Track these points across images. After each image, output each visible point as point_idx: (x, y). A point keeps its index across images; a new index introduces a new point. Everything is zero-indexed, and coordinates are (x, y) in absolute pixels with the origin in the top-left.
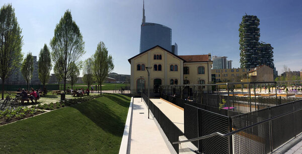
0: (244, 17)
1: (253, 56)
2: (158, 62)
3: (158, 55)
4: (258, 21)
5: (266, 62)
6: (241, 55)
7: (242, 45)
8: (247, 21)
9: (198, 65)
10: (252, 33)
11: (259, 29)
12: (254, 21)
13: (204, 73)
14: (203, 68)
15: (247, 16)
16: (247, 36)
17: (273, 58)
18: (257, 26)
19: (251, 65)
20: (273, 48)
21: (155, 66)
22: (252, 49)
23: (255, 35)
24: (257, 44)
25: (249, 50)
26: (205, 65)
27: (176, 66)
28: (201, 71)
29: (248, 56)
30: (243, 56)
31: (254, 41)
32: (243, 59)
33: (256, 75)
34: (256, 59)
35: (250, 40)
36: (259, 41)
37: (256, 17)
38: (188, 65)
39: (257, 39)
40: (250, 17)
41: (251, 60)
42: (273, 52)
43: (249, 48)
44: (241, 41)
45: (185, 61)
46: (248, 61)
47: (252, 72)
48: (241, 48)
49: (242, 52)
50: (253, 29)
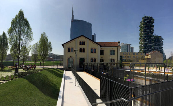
0: (143, 18)
1: (149, 44)
2: (82, 46)
3: (82, 42)
4: (153, 20)
5: (158, 49)
6: (140, 43)
7: (141, 36)
8: (145, 20)
9: (111, 49)
10: (148, 29)
11: (153, 26)
12: (150, 20)
13: (114, 54)
14: (114, 51)
15: (145, 17)
16: (145, 31)
17: (162, 46)
18: (152, 24)
19: (147, 50)
20: (163, 39)
21: (81, 49)
22: (148, 40)
23: (150, 30)
24: (151, 36)
25: (146, 40)
26: (115, 49)
27: (95, 49)
28: (112, 53)
29: (146, 44)
30: (141, 44)
31: (150, 34)
32: (141, 46)
33: (150, 57)
34: (151, 46)
35: (147, 33)
36: (153, 34)
37: (152, 18)
38: (103, 49)
39: (152, 33)
40: (148, 17)
41: (147, 47)
42: (163, 42)
43: (146, 39)
44: (141, 33)
45: (101, 46)
46: (145, 47)
47: (147, 55)
48: (140, 39)
49: (141, 41)
50: (149, 26)
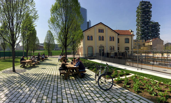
0: (141, 2)
1: (146, 31)
2: (101, 34)
4: (151, 5)
5: (154, 35)
6: (137, 30)
7: (138, 23)
8: (143, 5)
10: (146, 14)
11: (151, 12)
12: (148, 5)
15: (143, 2)
16: (142, 16)
17: (159, 33)
18: (150, 9)
19: (144, 37)
20: (160, 26)
21: (100, 37)
22: (146, 26)
23: (148, 16)
24: (149, 22)
25: (143, 26)
29: (143, 31)
30: (139, 30)
31: (147, 20)
32: (139, 33)
34: (148, 33)
35: (145, 19)
36: (151, 20)
37: (149, 2)
39: (150, 19)
40: (145, 2)
41: (145, 34)
42: (159, 28)
43: (143, 25)
44: (138, 19)
46: (143, 34)
47: (148, 42)
48: (137, 25)
49: (138, 28)
50: (147, 11)
